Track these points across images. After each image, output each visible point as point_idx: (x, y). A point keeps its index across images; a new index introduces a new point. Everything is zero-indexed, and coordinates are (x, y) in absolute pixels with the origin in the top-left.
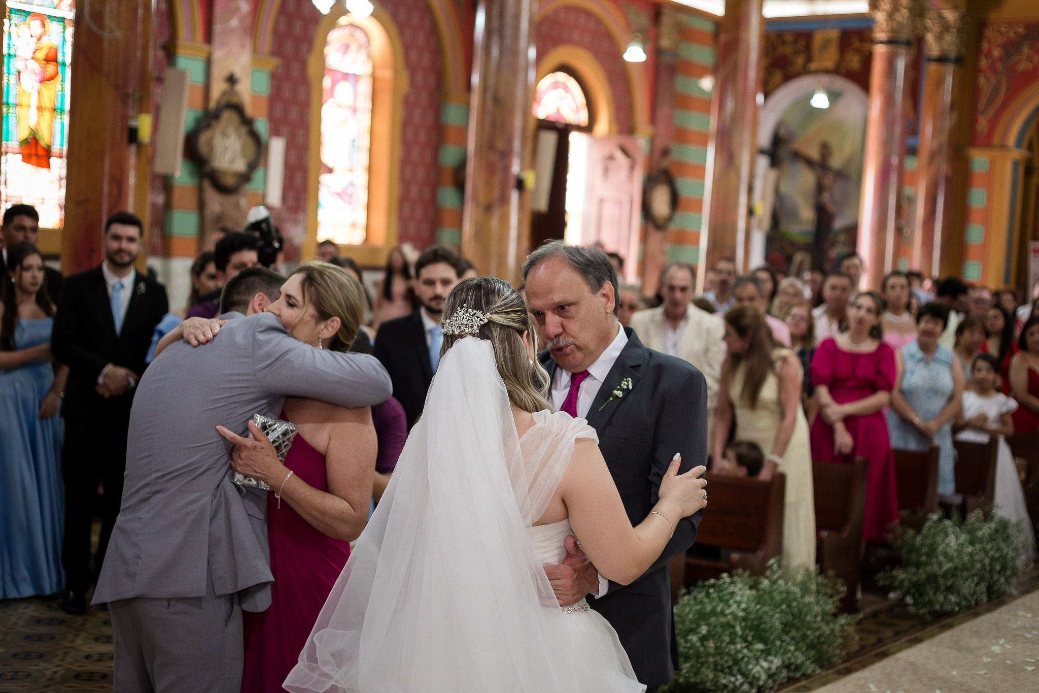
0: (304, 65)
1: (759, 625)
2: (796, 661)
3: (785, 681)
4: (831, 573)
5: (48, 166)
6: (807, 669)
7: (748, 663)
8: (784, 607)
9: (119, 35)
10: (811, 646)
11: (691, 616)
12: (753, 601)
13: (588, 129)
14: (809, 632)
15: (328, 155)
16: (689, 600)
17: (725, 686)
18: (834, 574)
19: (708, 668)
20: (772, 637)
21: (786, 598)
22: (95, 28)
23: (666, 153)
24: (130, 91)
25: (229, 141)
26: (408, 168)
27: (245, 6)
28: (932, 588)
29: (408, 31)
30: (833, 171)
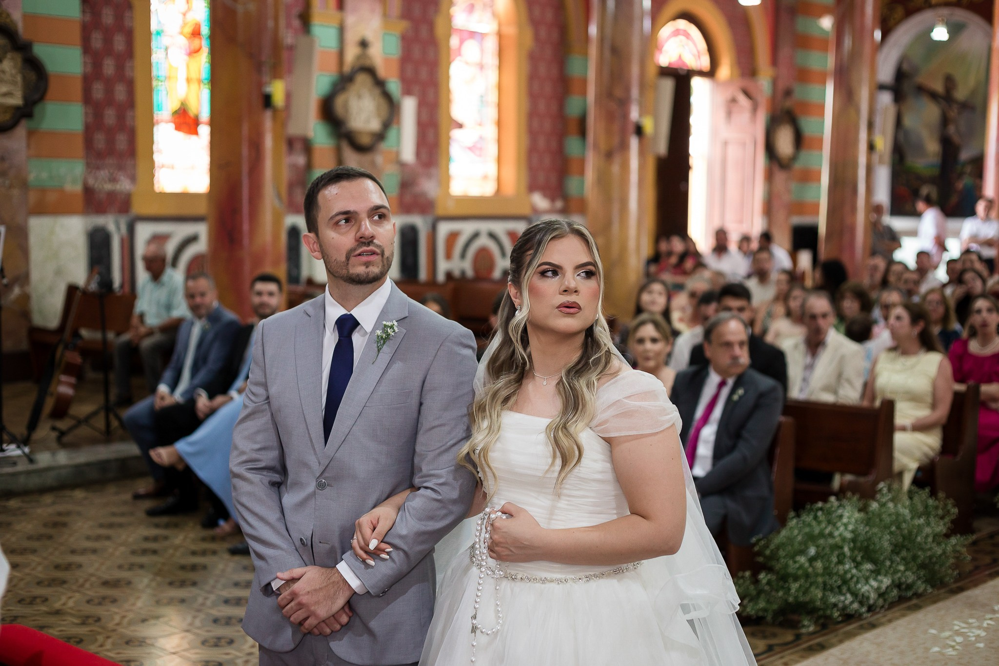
0: (431, 26)
1: (867, 547)
2: (906, 581)
3: (895, 599)
4: (941, 495)
5: (197, 133)
6: (918, 588)
7: (857, 582)
8: (893, 528)
9: (252, 7)
10: (922, 566)
11: (799, 538)
12: (862, 522)
13: (710, 74)
14: (920, 553)
16: (797, 523)
17: (835, 605)
18: (944, 495)
19: (817, 587)
20: (882, 558)
21: (896, 520)
23: (788, 93)
24: (264, 59)
25: (364, 102)
26: (535, 120)
30: (958, 103)
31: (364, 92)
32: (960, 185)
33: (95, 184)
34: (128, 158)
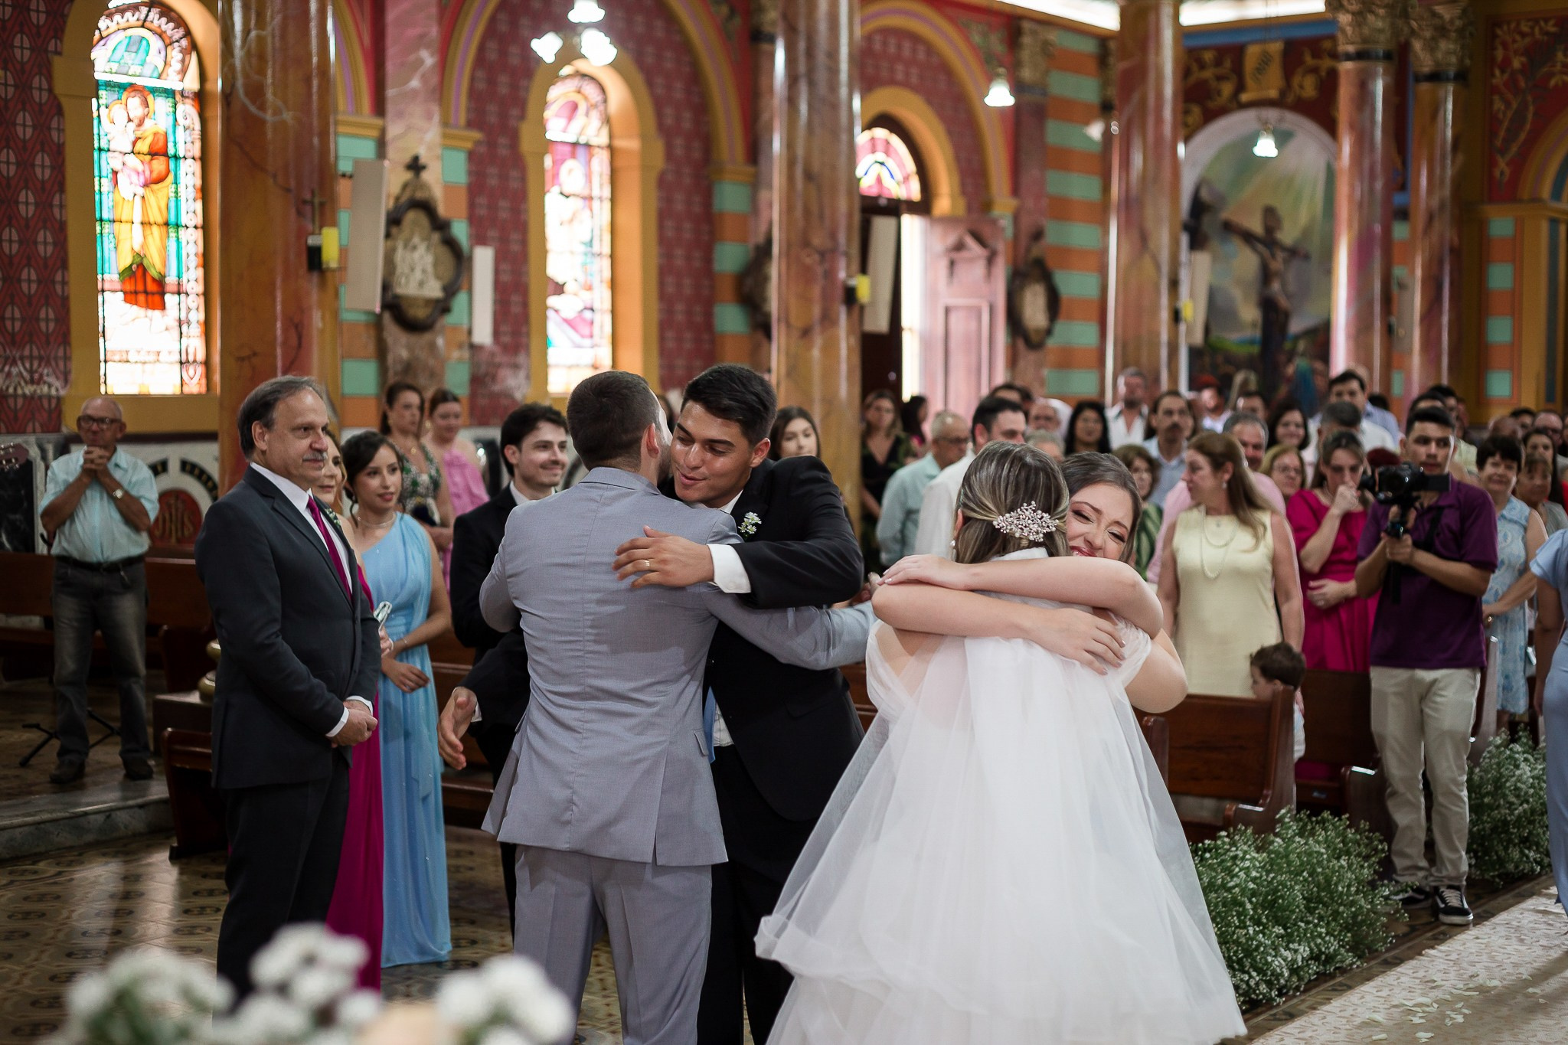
0: (514, 138)
1: (1275, 900)
2: (1327, 949)
3: (1312, 978)
4: (1364, 825)
5: (162, 306)
6: (1342, 962)
7: (1265, 953)
8: (1305, 874)
9: (288, 116)
12: (1264, 867)
13: (922, 207)
14: (1342, 909)
15: (555, 269)
20: (1293, 917)
21: (1308, 862)
22: (253, 109)
23: (1038, 235)
24: (308, 197)
25: (416, 255)
26: (670, 280)
27: (429, 59)
28: (1501, 841)
29: (659, 81)
30: (1284, 248)
31: (416, 240)
32: (1290, 370)
33: (7, 388)
34: (59, 345)
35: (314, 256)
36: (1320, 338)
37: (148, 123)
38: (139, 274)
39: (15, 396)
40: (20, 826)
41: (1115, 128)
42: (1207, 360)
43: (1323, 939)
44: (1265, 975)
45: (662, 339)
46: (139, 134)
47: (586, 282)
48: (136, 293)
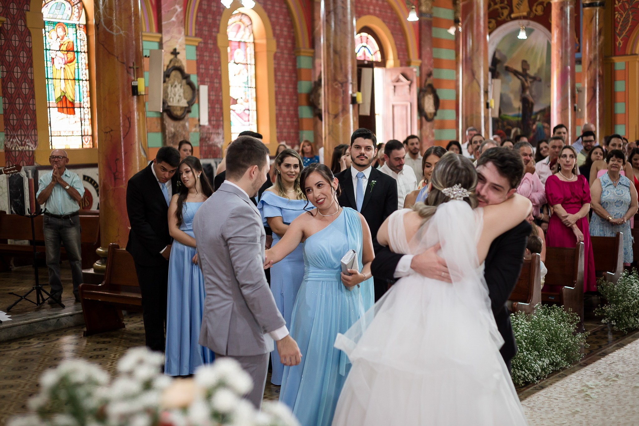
0: (215, 40)
1: (534, 341)
2: (556, 360)
3: (550, 372)
4: (570, 309)
5: (74, 113)
6: (563, 364)
7: (531, 363)
8: (546, 330)
9: (122, 33)
10: (564, 352)
13: (382, 64)
14: (562, 344)
15: (234, 93)
17: (519, 377)
18: (572, 310)
20: (542, 348)
21: (548, 325)
22: (108, 30)
23: (430, 75)
24: (131, 65)
25: (176, 89)
26: (280, 97)
27: (179, 9)
28: (626, 315)
29: (273, 15)
30: (531, 77)
31: (176, 83)
32: (534, 127)
33: (12, 148)
34: (32, 130)
35: (135, 90)
36: (546, 113)
37: (65, 38)
38: (64, 100)
39: (15, 151)
40: (23, 324)
41: (460, 29)
42: (500, 124)
43: (554, 356)
44: (531, 371)
45: (277, 121)
46: (62, 43)
47: (246, 98)
48: (63, 108)
